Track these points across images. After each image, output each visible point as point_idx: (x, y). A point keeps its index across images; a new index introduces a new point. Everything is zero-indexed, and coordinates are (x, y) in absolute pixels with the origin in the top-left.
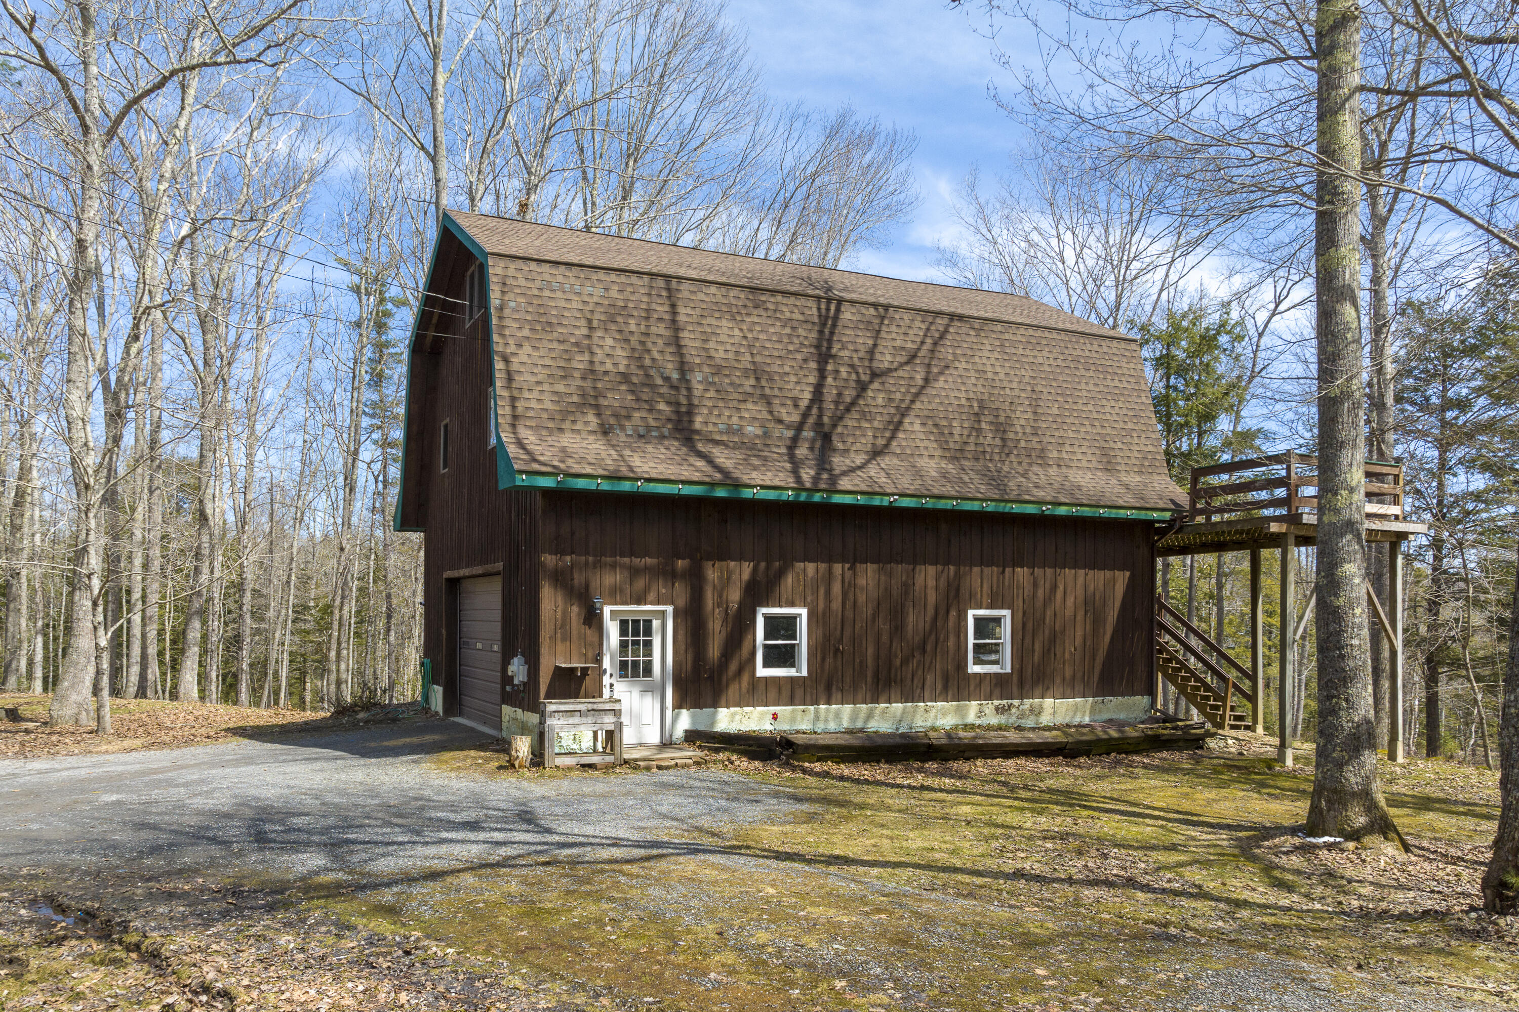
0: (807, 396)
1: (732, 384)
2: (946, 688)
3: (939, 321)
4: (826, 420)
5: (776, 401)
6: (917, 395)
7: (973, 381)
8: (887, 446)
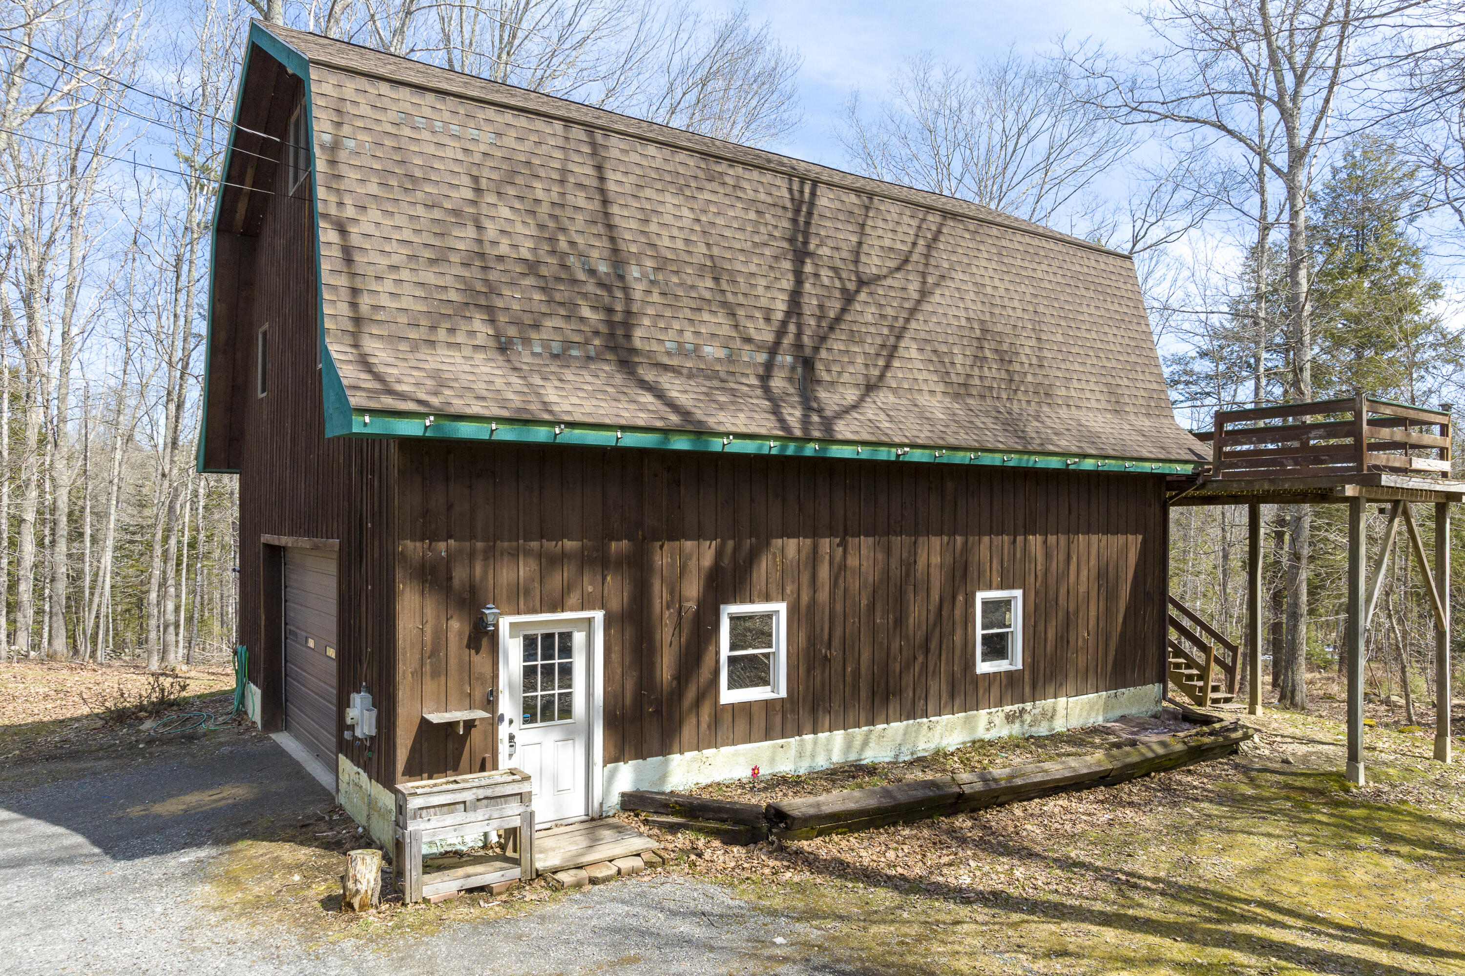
0: (781, 306)
1: (681, 284)
2: (952, 696)
3: (930, 218)
4: (806, 340)
5: (741, 312)
6: (913, 311)
7: (972, 296)
8: (882, 377)
